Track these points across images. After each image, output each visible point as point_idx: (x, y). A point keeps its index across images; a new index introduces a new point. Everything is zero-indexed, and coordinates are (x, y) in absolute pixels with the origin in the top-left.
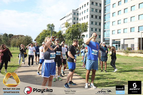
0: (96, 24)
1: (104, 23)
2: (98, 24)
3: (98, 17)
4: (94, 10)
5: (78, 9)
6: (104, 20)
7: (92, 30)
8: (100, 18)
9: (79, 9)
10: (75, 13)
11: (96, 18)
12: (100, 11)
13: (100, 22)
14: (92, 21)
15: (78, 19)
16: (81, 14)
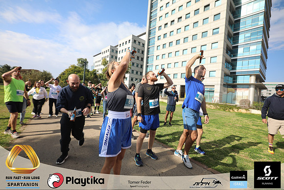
0: (137, 66)
1: (147, 66)
2: (140, 66)
3: (140, 59)
4: (137, 50)
5: (117, 46)
6: (147, 63)
7: (133, 73)
8: (142, 59)
9: (119, 46)
11: (138, 59)
13: (142, 64)
14: (134, 62)
15: (116, 58)
16: (121, 52)
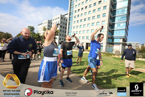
0: (63, 32)
3: (65, 28)
4: (63, 23)
5: (52, 20)
7: (61, 35)
8: (66, 28)
10: (50, 23)
11: (64, 28)
12: (66, 24)
13: (66, 31)
14: (61, 29)
15: (51, 26)
16: (54, 23)
